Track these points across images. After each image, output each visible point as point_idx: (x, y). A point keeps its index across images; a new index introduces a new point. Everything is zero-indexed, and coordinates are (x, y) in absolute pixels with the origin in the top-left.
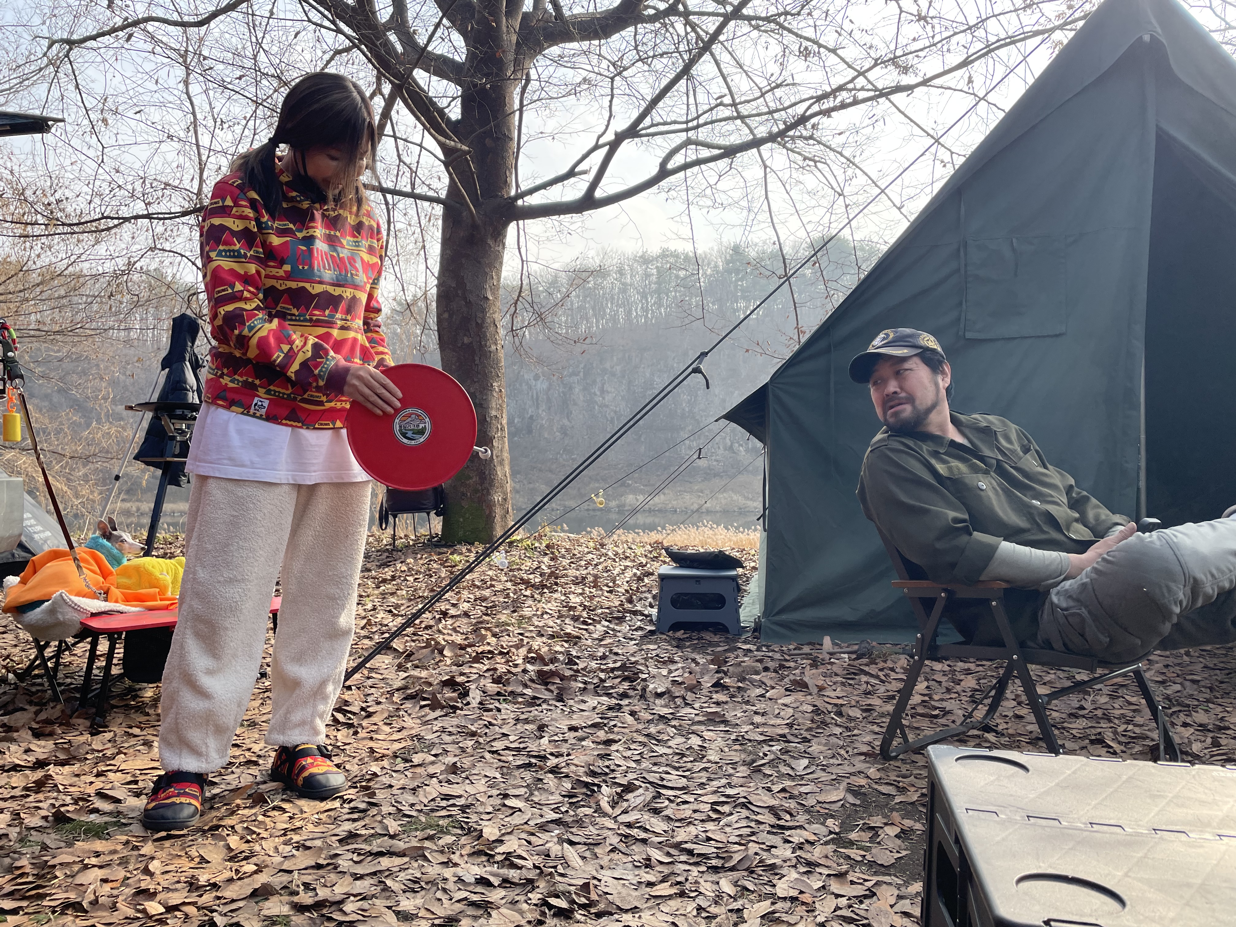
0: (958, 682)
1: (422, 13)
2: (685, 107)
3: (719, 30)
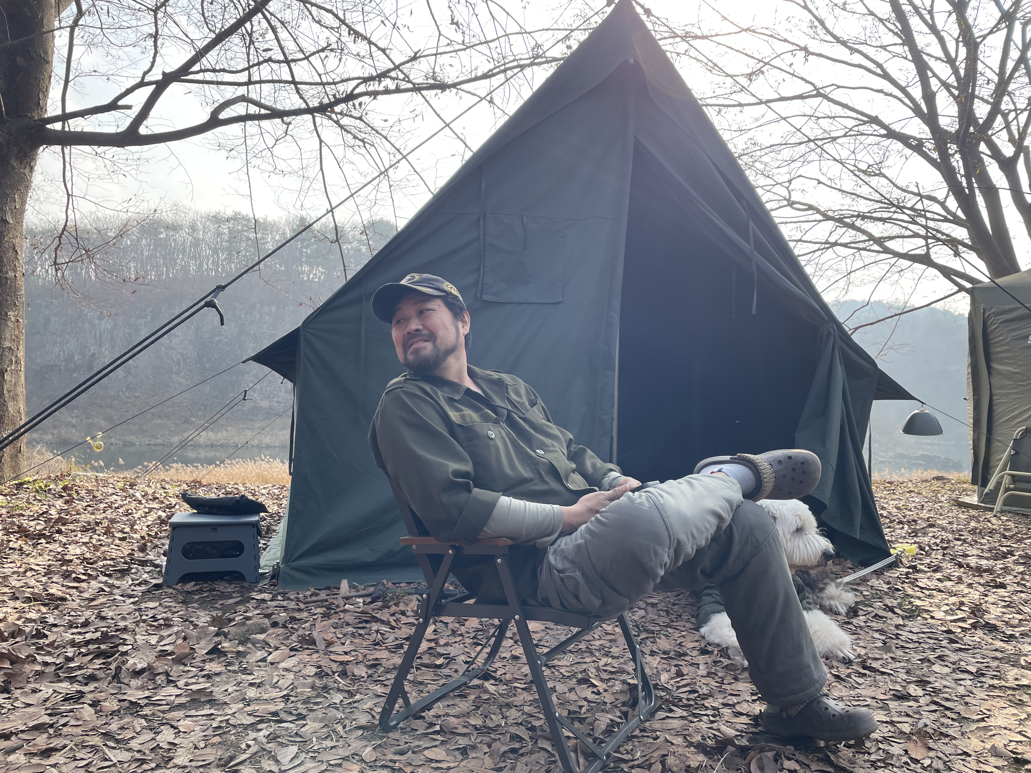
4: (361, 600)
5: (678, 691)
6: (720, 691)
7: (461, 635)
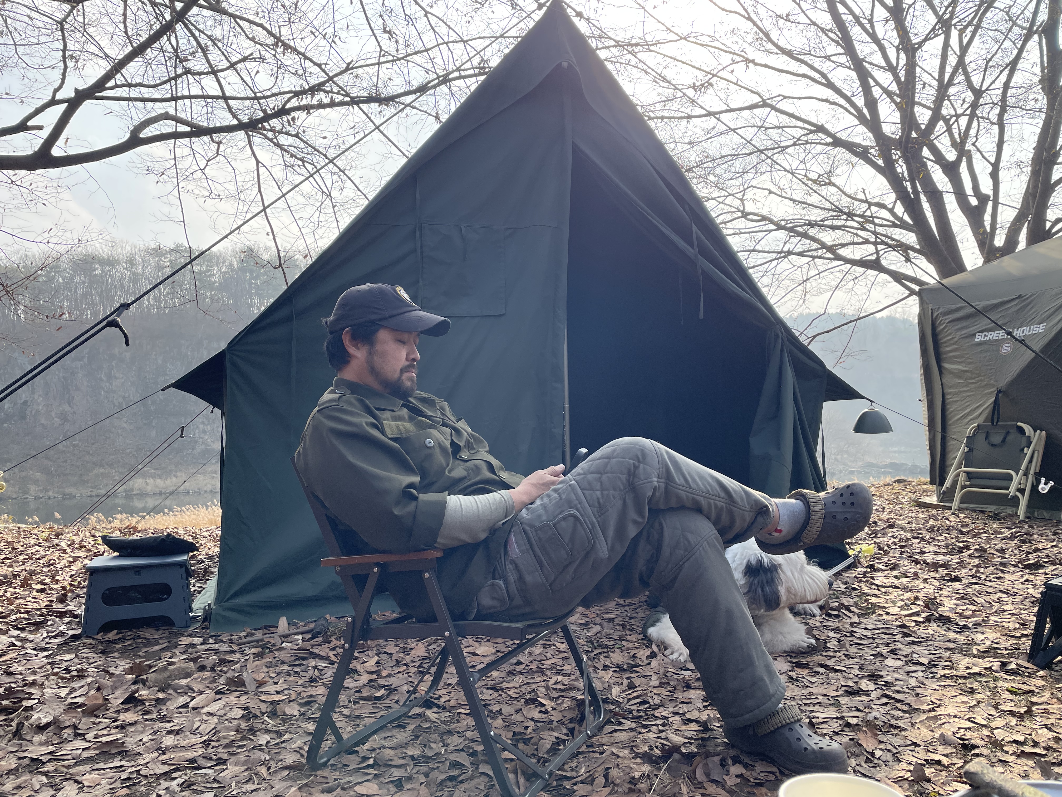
4: (300, 637)
5: (629, 704)
6: (671, 700)
7: (406, 665)
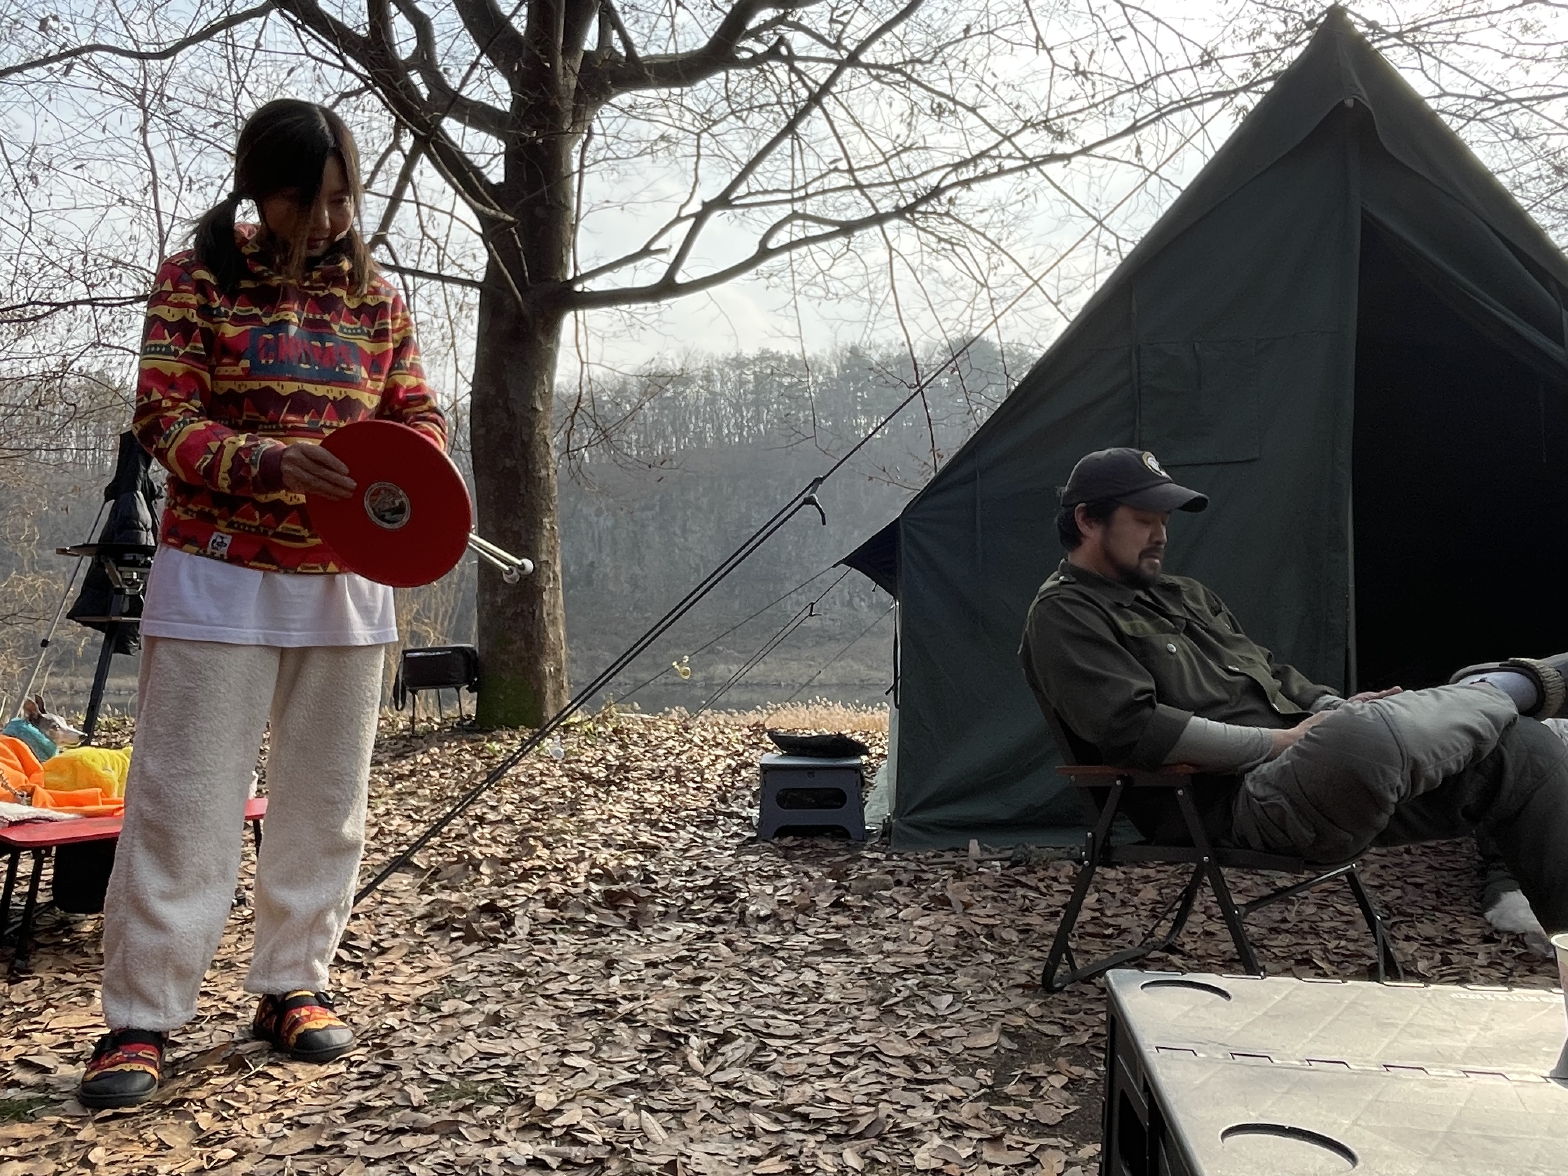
0: (1136, 893)
1: (454, 48)
2: (790, 173)
3: (831, 81)
4: (997, 863)
7: (1135, 906)
